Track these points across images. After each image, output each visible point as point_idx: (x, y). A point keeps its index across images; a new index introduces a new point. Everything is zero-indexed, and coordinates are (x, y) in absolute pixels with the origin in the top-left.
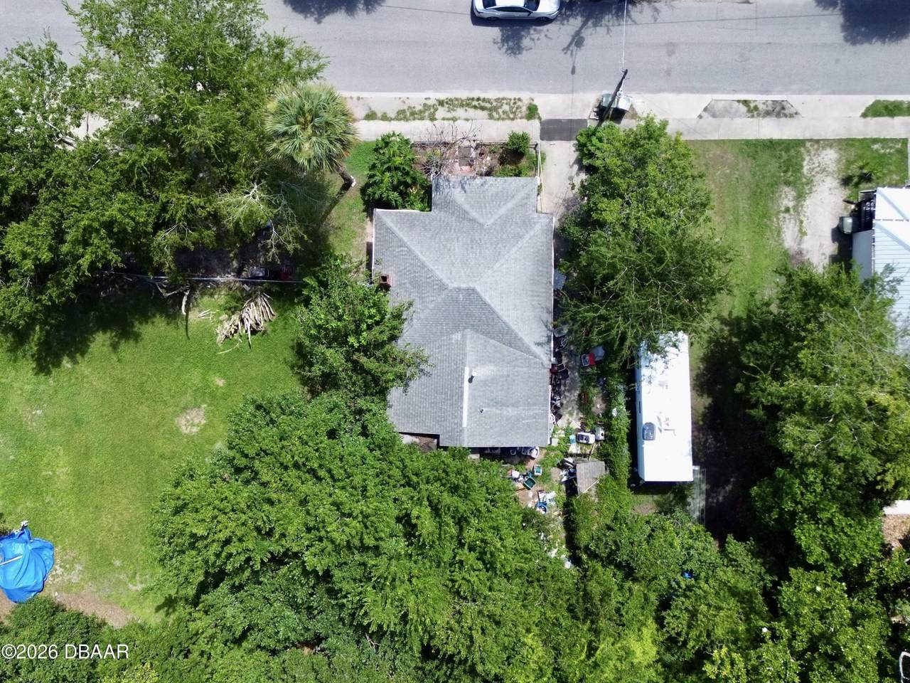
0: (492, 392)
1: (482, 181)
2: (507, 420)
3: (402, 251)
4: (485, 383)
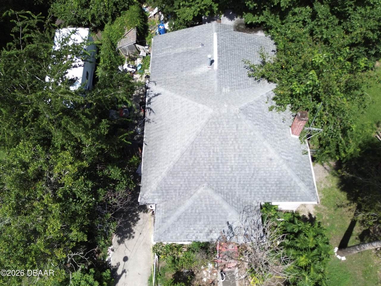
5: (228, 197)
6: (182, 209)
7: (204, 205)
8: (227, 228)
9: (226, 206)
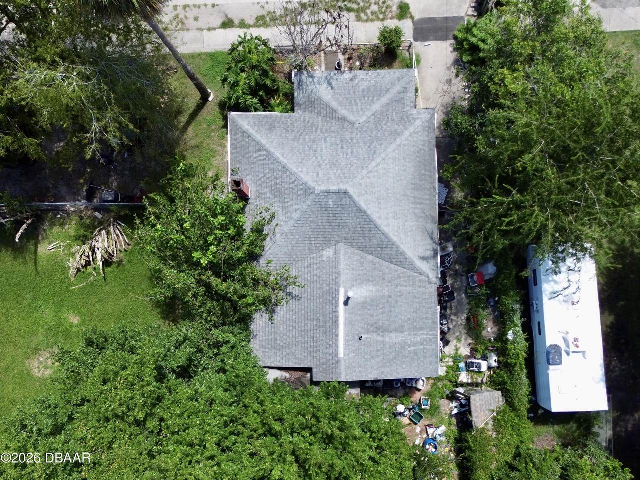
0: (372, 316)
1: (351, 76)
2: (391, 347)
3: (261, 156)
4: (364, 305)
5: (331, 114)
6: (385, 100)
7: (359, 105)
8: (334, 83)
9: (334, 105)
